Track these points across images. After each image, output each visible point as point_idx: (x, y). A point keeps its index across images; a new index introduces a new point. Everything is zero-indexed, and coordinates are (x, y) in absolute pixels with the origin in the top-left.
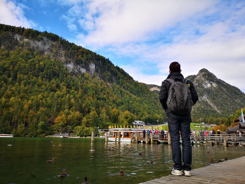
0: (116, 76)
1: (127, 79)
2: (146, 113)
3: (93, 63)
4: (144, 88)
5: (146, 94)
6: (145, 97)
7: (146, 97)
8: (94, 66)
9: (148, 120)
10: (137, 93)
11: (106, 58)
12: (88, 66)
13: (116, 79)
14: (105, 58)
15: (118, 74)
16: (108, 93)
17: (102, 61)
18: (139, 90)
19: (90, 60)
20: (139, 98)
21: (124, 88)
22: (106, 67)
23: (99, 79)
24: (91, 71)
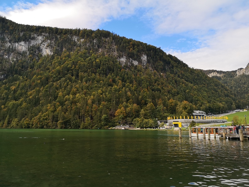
0: (169, 65)
1: (181, 67)
2: (206, 102)
3: (144, 54)
4: (202, 74)
5: (204, 82)
6: (203, 85)
7: (204, 84)
8: (146, 57)
9: (209, 110)
10: (194, 81)
11: (157, 48)
12: (140, 58)
13: (170, 68)
15: (171, 63)
16: (162, 84)
17: (153, 51)
18: (196, 77)
19: (141, 51)
20: (196, 86)
21: (179, 76)
22: (158, 57)
23: (152, 70)
24: (143, 62)
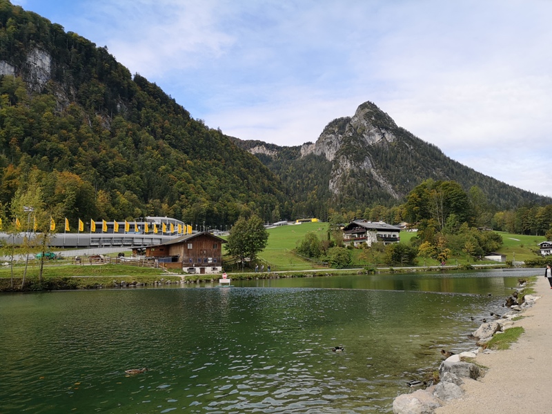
1: (168, 112)
2: (203, 199)
3: (40, 49)
4: (218, 138)
5: (221, 154)
6: (216, 161)
7: (219, 160)
8: (47, 61)
9: (207, 217)
10: (194, 149)
11: (97, 47)
12: (24, 59)
14: (94, 44)
15: (137, 95)
17: (80, 51)
18: (200, 142)
19: (29, 39)
20: (195, 161)
21: (153, 132)
22: (94, 70)
23: (64, 102)
24: (33, 72)
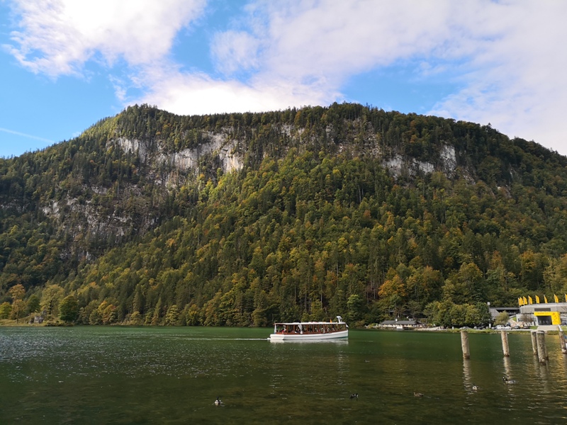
0: (519, 165)
1: (555, 166)
3: (448, 145)
8: (453, 152)
11: (481, 126)
12: (438, 156)
13: (521, 173)
14: (479, 125)
15: (525, 158)
16: (503, 213)
17: (471, 135)
19: (439, 139)
21: (549, 191)
22: (485, 148)
23: (471, 181)
24: (446, 164)
